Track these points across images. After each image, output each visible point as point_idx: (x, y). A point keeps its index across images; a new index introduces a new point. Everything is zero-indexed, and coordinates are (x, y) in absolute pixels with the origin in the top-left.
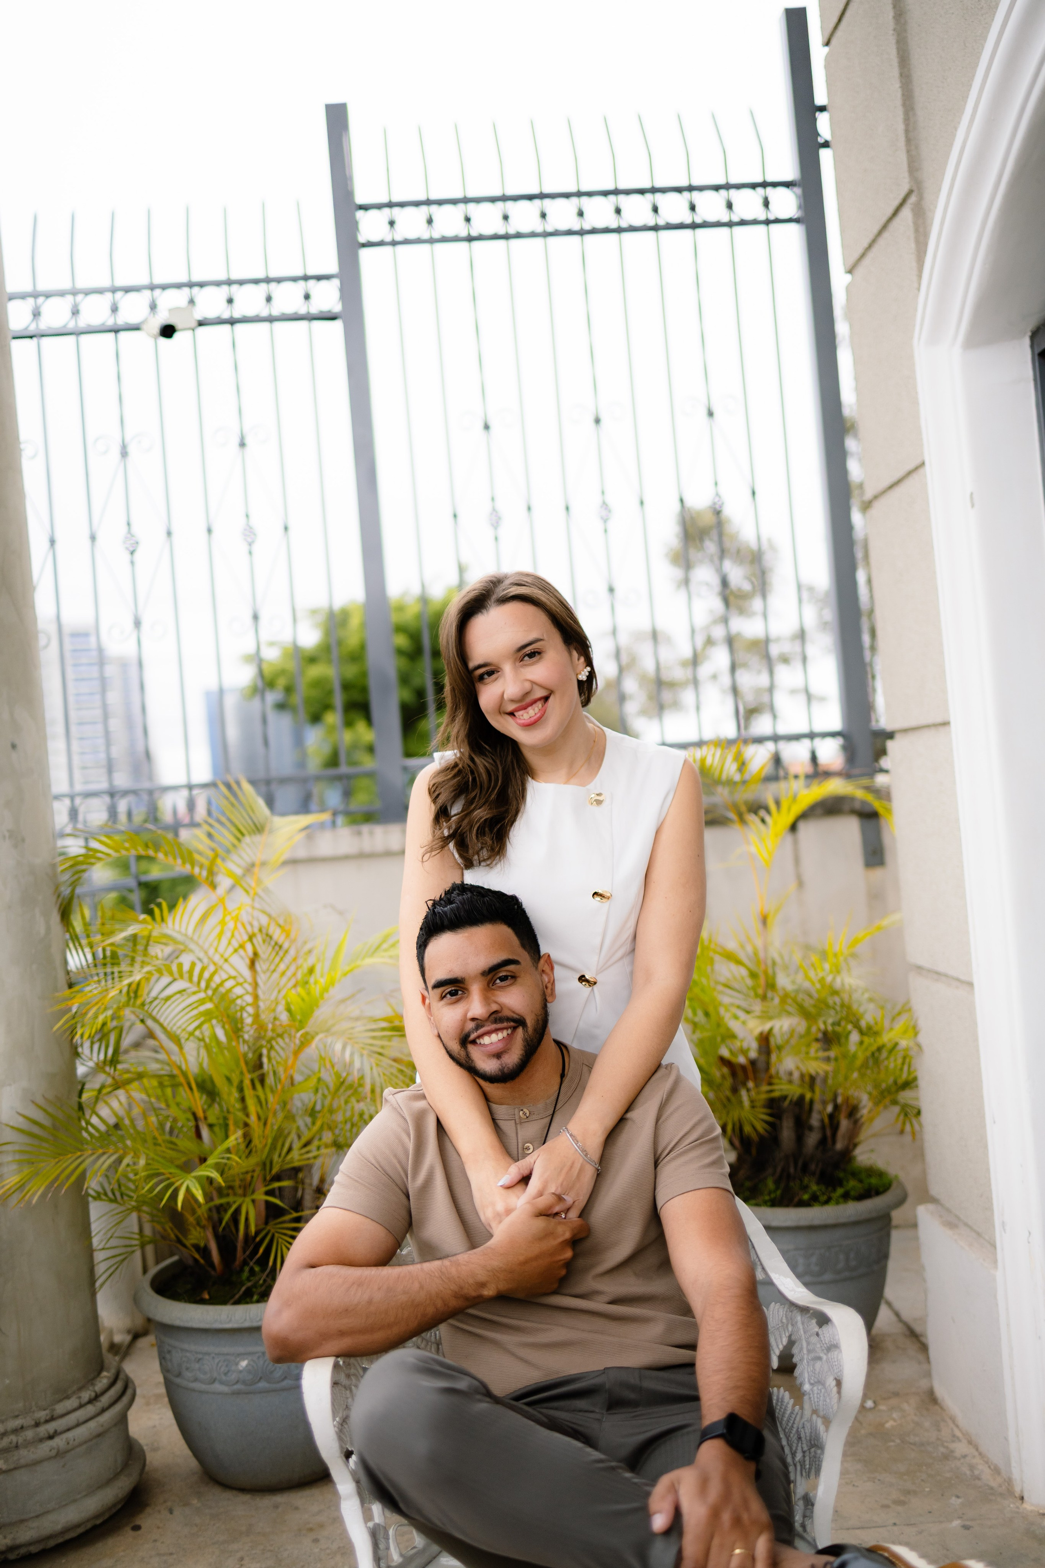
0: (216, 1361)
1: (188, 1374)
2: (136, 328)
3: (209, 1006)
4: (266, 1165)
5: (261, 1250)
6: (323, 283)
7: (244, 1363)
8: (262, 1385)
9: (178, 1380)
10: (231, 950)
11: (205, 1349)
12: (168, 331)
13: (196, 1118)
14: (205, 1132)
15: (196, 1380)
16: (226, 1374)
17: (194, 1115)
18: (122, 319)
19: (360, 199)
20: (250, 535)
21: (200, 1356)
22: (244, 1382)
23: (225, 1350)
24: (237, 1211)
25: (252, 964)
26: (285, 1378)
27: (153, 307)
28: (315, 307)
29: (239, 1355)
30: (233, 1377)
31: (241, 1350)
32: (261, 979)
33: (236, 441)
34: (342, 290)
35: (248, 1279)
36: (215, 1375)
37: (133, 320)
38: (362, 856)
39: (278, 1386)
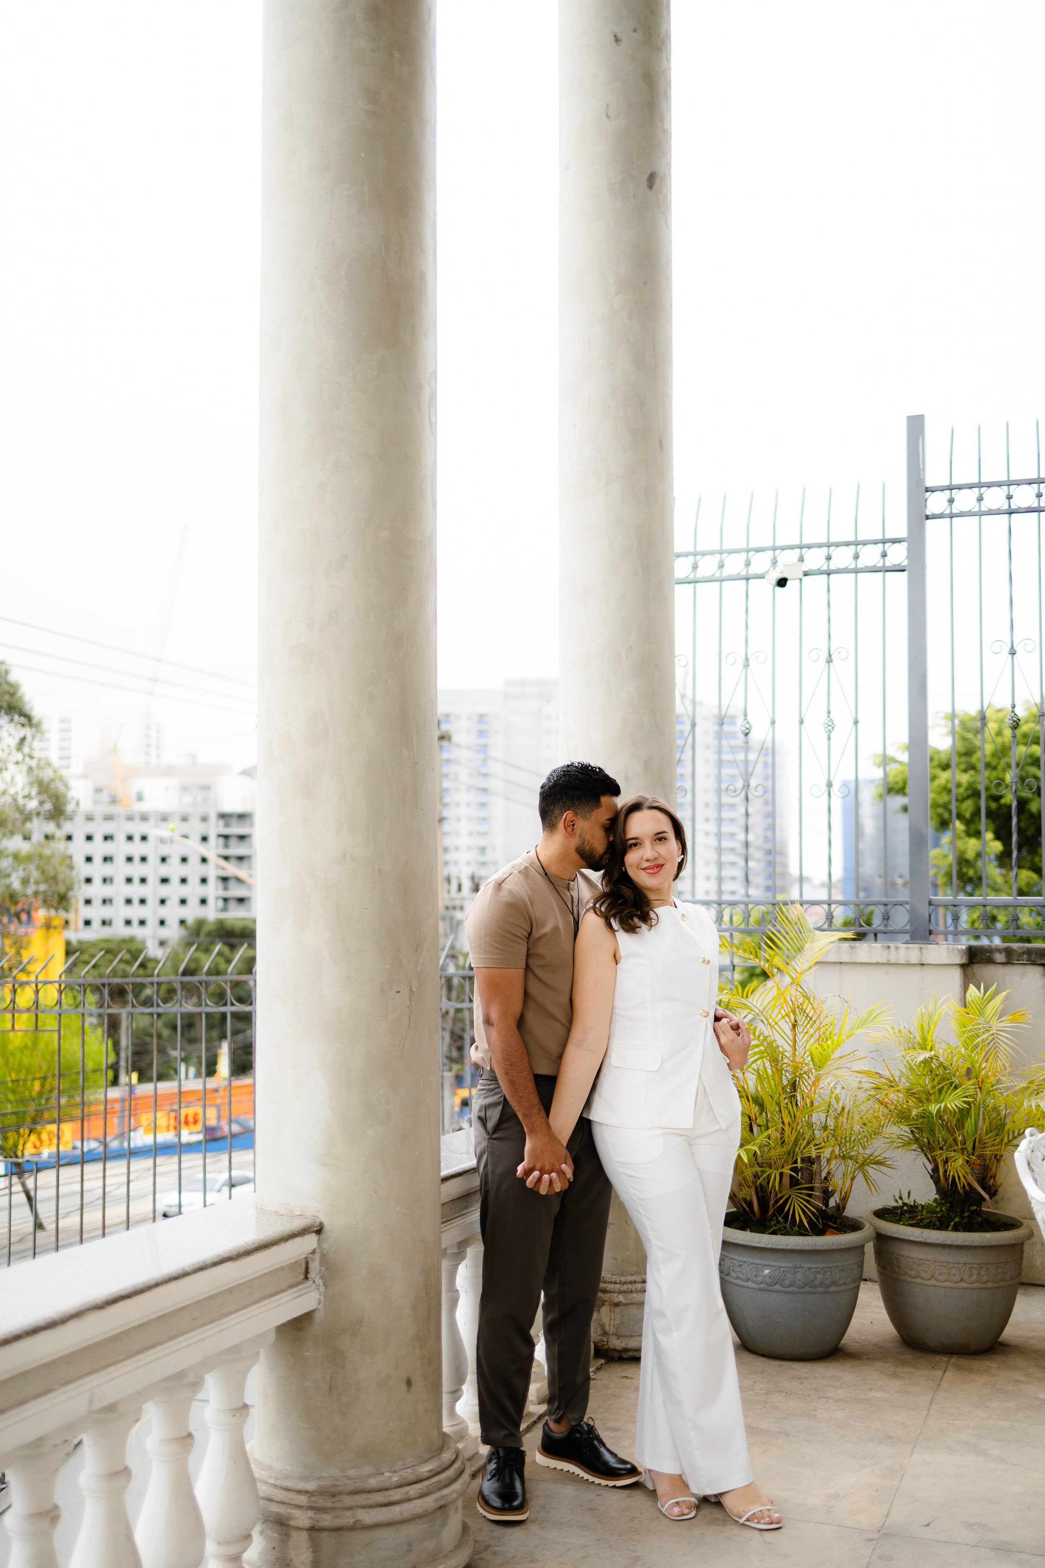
0: (750, 1267)
1: (733, 1274)
2: (761, 577)
3: (762, 1048)
4: (791, 1153)
5: (781, 1202)
6: (897, 545)
7: (767, 1272)
8: (777, 1287)
9: (727, 1278)
10: (780, 1016)
11: (744, 1259)
12: (782, 582)
13: (750, 1119)
14: (755, 1129)
15: (738, 1278)
16: (755, 1276)
17: (749, 1117)
18: (752, 571)
19: (928, 484)
20: (830, 727)
21: (741, 1263)
22: (766, 1284)
23: (756, 1261)
24: (769, 1176)
25: (794, 1026)
26: (792, 1286)
27: (774, 562)
28: (890, 562)
29: (764, 1265)
30: (760, 1279)
31: (766, 1263)
32: (799, 1037)
33: (824, 657)
34: (908, 549)
35: (775, 1225)
36: (749, 1276)
37: (760, 571)
38: (888, 964)
39: (787, 1290)
